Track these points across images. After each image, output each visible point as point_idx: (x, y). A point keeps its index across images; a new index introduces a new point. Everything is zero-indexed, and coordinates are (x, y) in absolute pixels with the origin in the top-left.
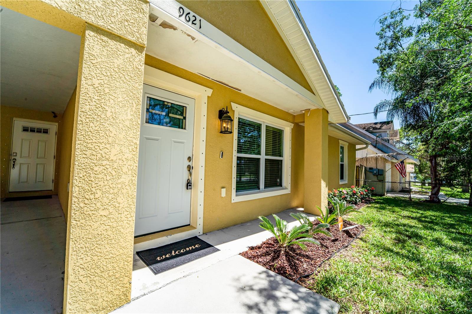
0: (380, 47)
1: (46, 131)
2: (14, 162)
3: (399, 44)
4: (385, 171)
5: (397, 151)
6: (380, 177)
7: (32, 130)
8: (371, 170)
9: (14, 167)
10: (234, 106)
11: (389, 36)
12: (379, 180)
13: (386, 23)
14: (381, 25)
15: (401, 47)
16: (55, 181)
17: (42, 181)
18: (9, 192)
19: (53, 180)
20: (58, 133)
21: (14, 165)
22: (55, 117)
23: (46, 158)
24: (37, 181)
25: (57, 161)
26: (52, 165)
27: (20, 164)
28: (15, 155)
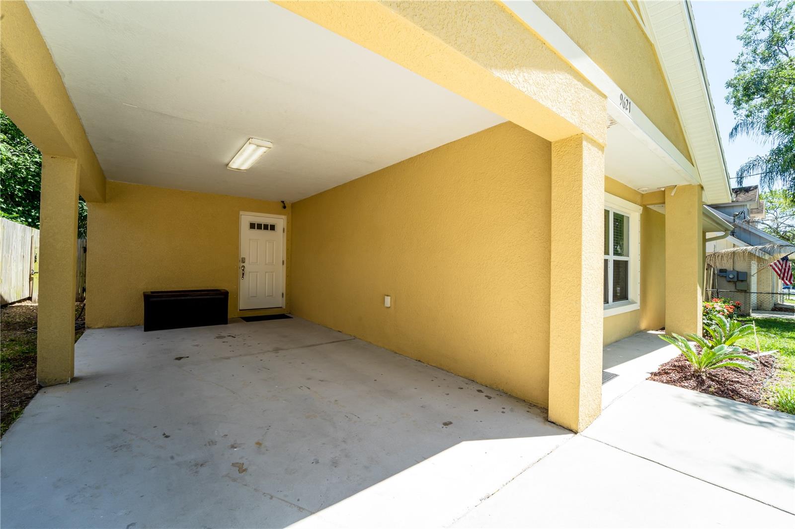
0: (742, 59)
2: (243, 270)
3: (783, 50)
4: (750, 276)
5: (772, 240)
6: (741, 286)
7: (259, 227)
8: (724, 274)
9: (243, 277)
11: (764, 39)
12: (738, 290)
13: (755, 16)
14: (746, 19)
15: (787, 55)
16: (287, 294)
17: (271, 295)
18: (240, 310)
19: (283, 294)
20: (287, 229)
21: (243, 274)
22: (285, 207)
23: (274, 263)
24: (266, 295)
25: (287, 268)
26: (281, 273)
27: (249, 272)
28: (243, 261)
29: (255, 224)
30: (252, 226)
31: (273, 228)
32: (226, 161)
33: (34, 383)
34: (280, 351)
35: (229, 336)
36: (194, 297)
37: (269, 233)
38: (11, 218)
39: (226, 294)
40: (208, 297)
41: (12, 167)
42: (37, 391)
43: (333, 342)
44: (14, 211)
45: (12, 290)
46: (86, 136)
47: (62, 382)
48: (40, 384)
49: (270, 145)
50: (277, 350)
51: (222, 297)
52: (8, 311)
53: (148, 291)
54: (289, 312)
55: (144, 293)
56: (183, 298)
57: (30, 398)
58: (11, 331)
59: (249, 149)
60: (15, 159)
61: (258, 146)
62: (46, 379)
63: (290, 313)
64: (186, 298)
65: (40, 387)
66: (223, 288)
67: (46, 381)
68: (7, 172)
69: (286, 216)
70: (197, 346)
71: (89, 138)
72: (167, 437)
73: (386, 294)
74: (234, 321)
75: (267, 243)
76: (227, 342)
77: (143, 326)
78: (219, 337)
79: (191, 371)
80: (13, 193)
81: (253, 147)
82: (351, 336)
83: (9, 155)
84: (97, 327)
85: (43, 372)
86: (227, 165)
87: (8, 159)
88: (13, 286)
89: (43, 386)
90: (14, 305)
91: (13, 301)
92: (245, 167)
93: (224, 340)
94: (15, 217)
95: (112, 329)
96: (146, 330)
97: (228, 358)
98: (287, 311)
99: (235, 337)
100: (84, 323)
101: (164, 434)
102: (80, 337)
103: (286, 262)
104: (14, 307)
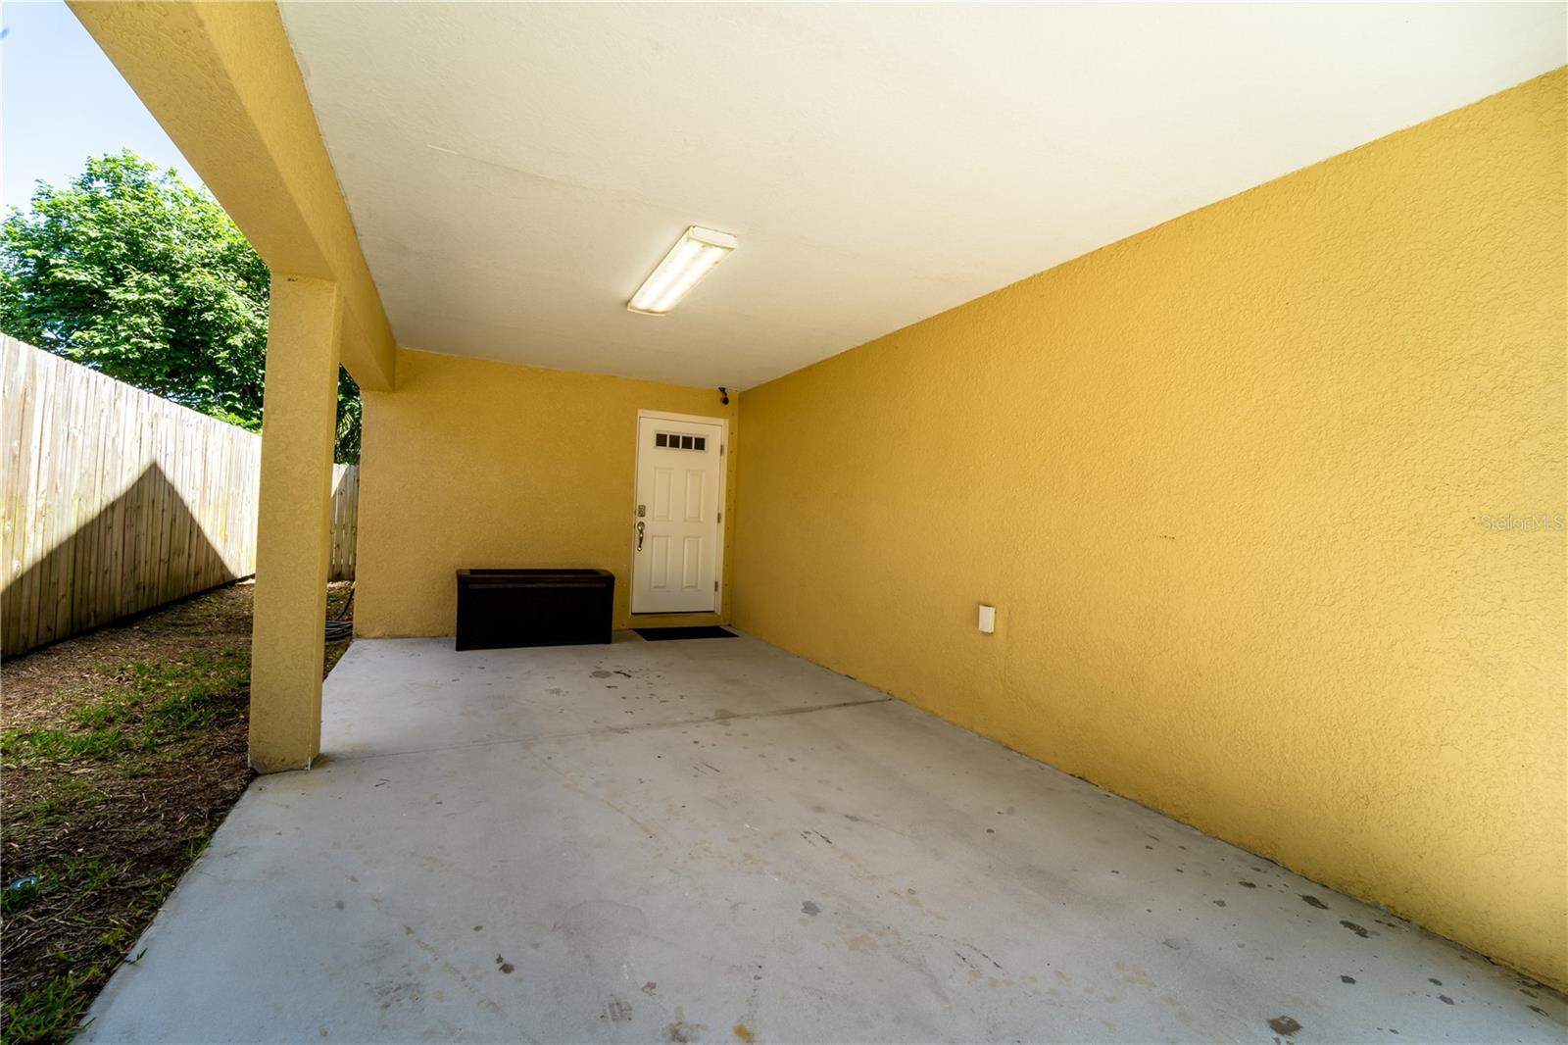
2: (641, 531)
7: (674, 442)
9: (640, 546)
16: (725, 585)
17: (693, 584)
18: (633, 614)
19: (716, 584)
20: (729, 449)
21: (641, 540)
22: (726, 401)
23: (702, 519)
24: (685, 585)
25: (727, 529)
26: (714, 540)
27: (653, 537)
28: (642, 512)
29: (666, 436)
30: (661, 440)
31: (700, 444)
32: (626, 295)
33: (242, 765)
34: (731, 720)
35: (619, 672)
36: (550, 585)
37: (691, 455)
38: (248, 427)
39: (609, 580)
40: (576, 585)
41: (253, 336)
42: (248, 784)
43: (845, 705)
44: (255, 415)
45: (242, 555)
46: (358, 242)
47: (295, 766)
48: (255, 767)
49: (732, 242)
50: (724, 716)
51: (603, 585)
52: (233, 594)
53: (464, 568)
54: (727, 623)
55: (458, 571)
56: (529, 586)
57: (231, 801)
58: (231, 635)
59: (686, 250)
60: (259, 322)
61: (707, 245)
62: (264, 757)
63: (730, 625)
64: (534, 586)
65: (253, 775)
66: (603, 568)
67: (266, 762)
68: (246, 345)
69: (728, 420)
70: (557, 692)
71: (364, 246)
72: (507, 969)
73: (982, 600)
74: (624, 637)
75: (689, 475)
76: (616, 687)
77: (455, 638)
78: (600, 674)
79: (550, 758)
80: (253, 383)
81: (695, 246)
82: (881, 692)
83: (251, 316)
84: (372, 635)
85: (259, 742)
86: (627, 303)
87: (248, 323)
88: (244, 548)
89: (259, 771)
90: (244, 583)
91: (244, 575)
92: (662, 306)
93: (610, 681)
94: (255, 425)
95: (399, 640)
96: (459, 648)
97: (624, 731)
98: (725, 621)
99: (629, 676)
100: (351, 627)
101: (499, 960)
102: (341, 655)
103: (726, 517)
104: (244, 586)
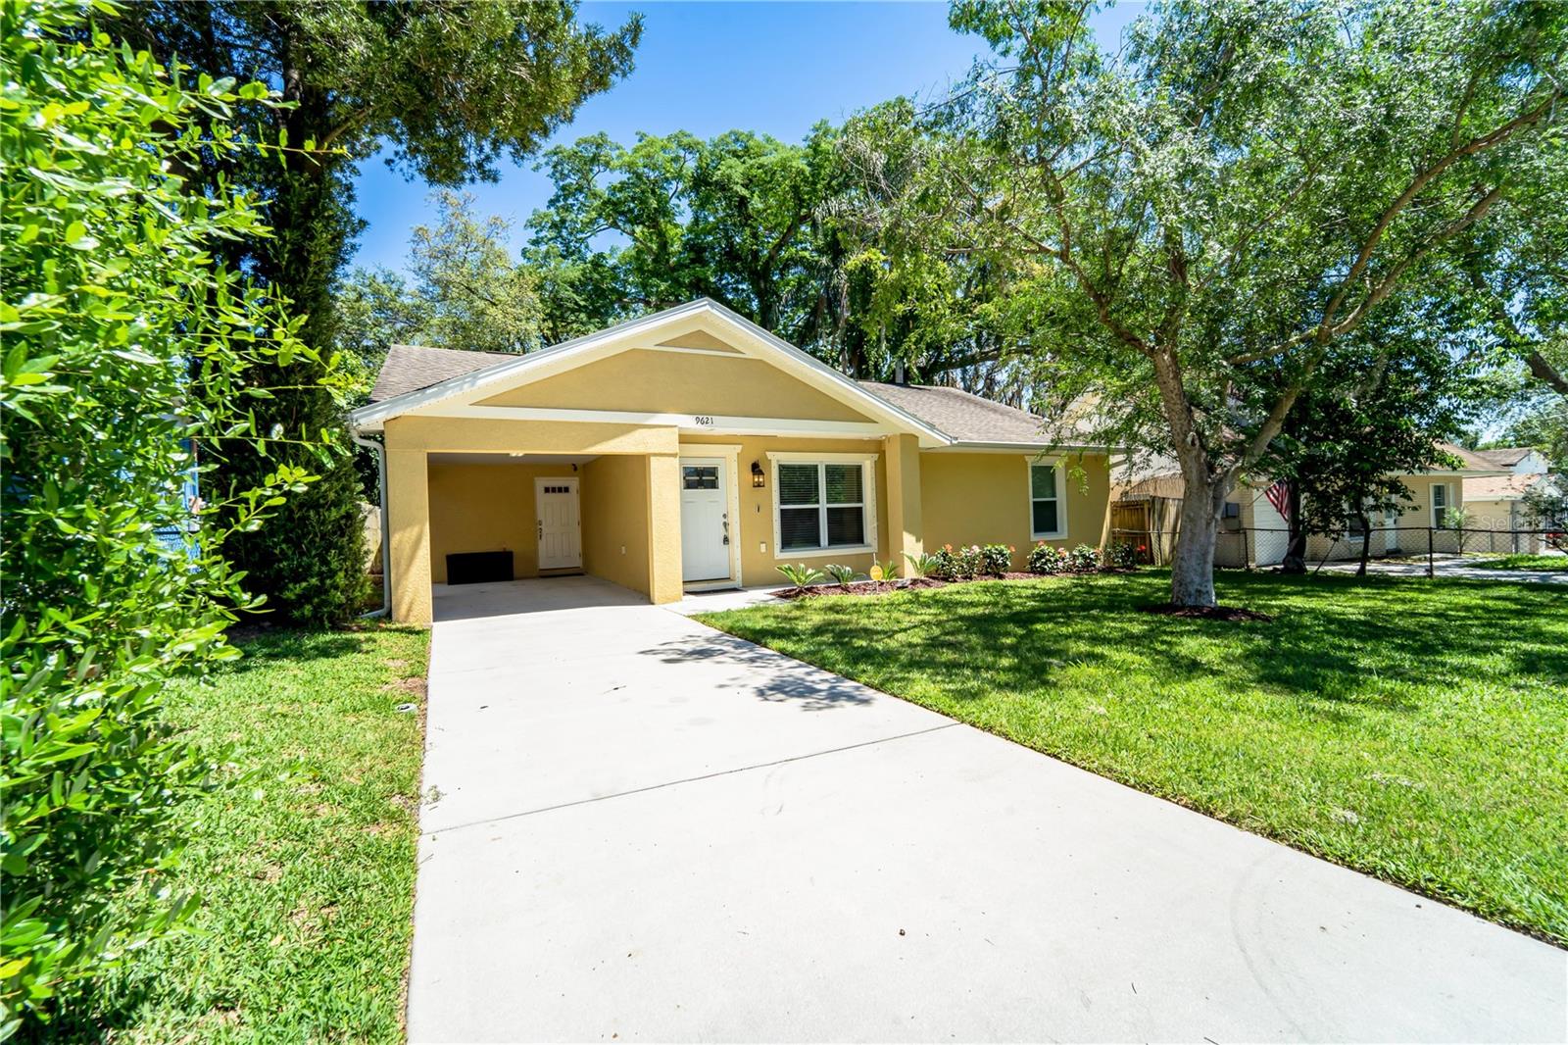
1: (567, 490)
2: (541, 532)
4: (1245, 508)
6: (1232, 524)
7: (554, 490)
9: (541, 538)
10: (770, 455)
16: (583, 555)
17: (567, 555)
18: (540, 570)
19: (580, 554)
20: (580, 490)
22: (576, 470)
23: (570, 524)
24: (563, 559)
25: (582, 528)
26: (576, 534)
27: (547, 534)
28: (540, 523)
29: (549, 488)
30: (547, 490)
37: (563, 495)
54: (585, 570)
55: (446, 555)
69: (578, 477)
75: (562, 506)
103: (581, 522)
